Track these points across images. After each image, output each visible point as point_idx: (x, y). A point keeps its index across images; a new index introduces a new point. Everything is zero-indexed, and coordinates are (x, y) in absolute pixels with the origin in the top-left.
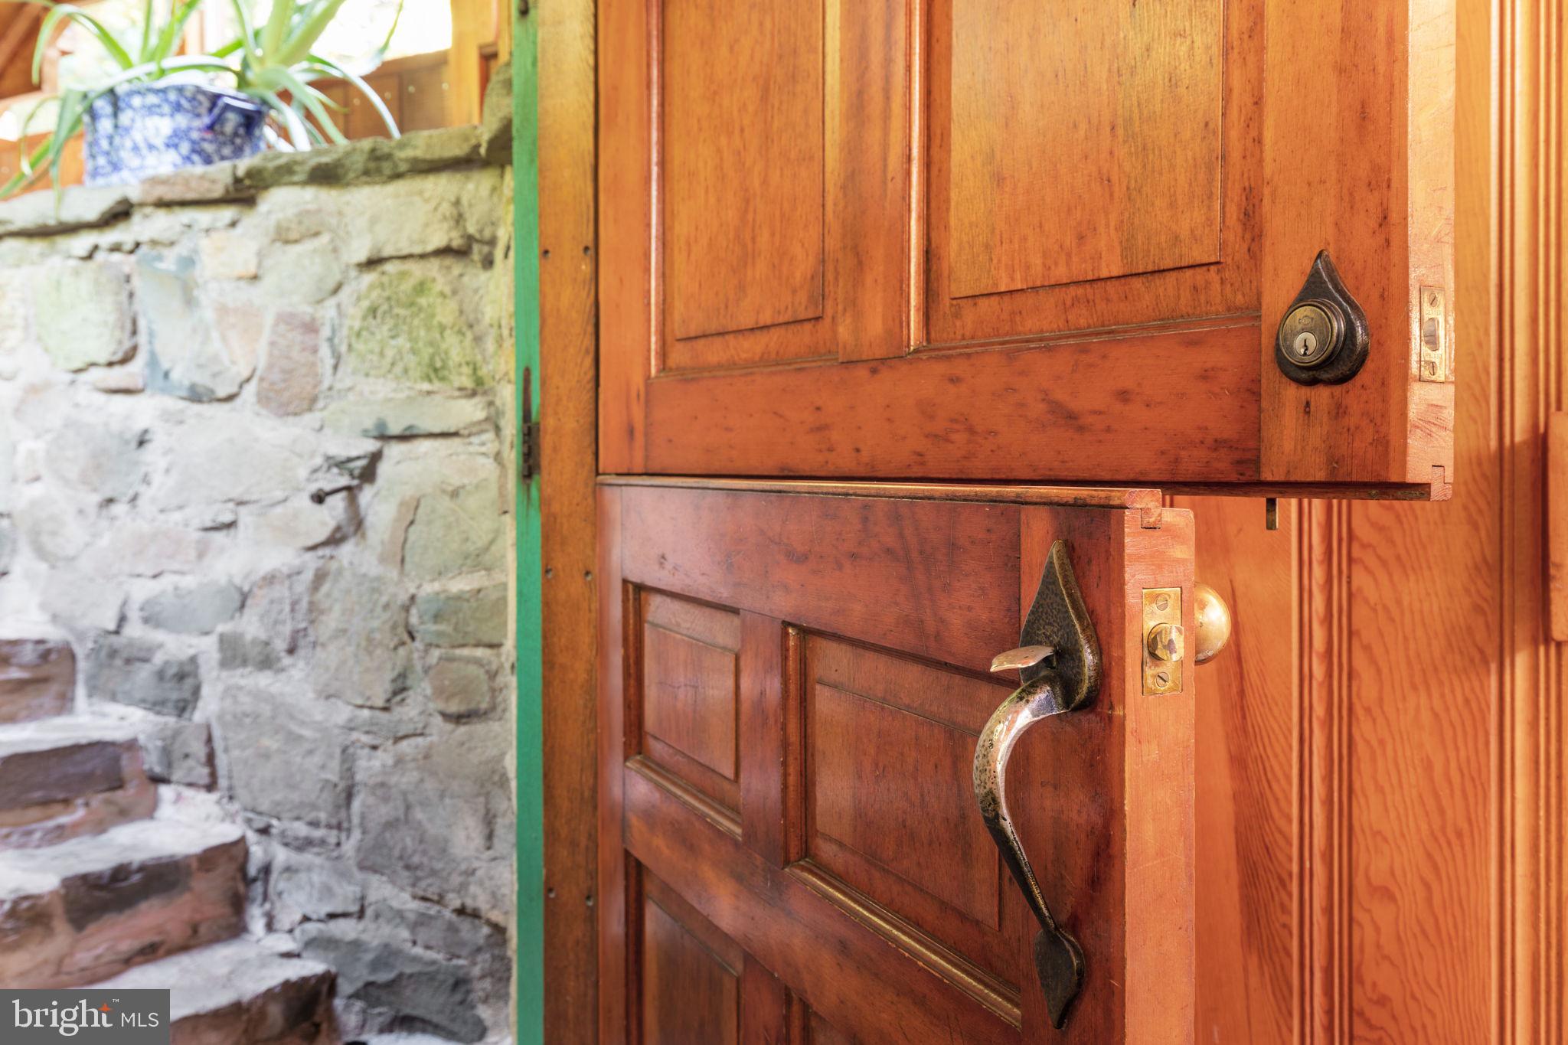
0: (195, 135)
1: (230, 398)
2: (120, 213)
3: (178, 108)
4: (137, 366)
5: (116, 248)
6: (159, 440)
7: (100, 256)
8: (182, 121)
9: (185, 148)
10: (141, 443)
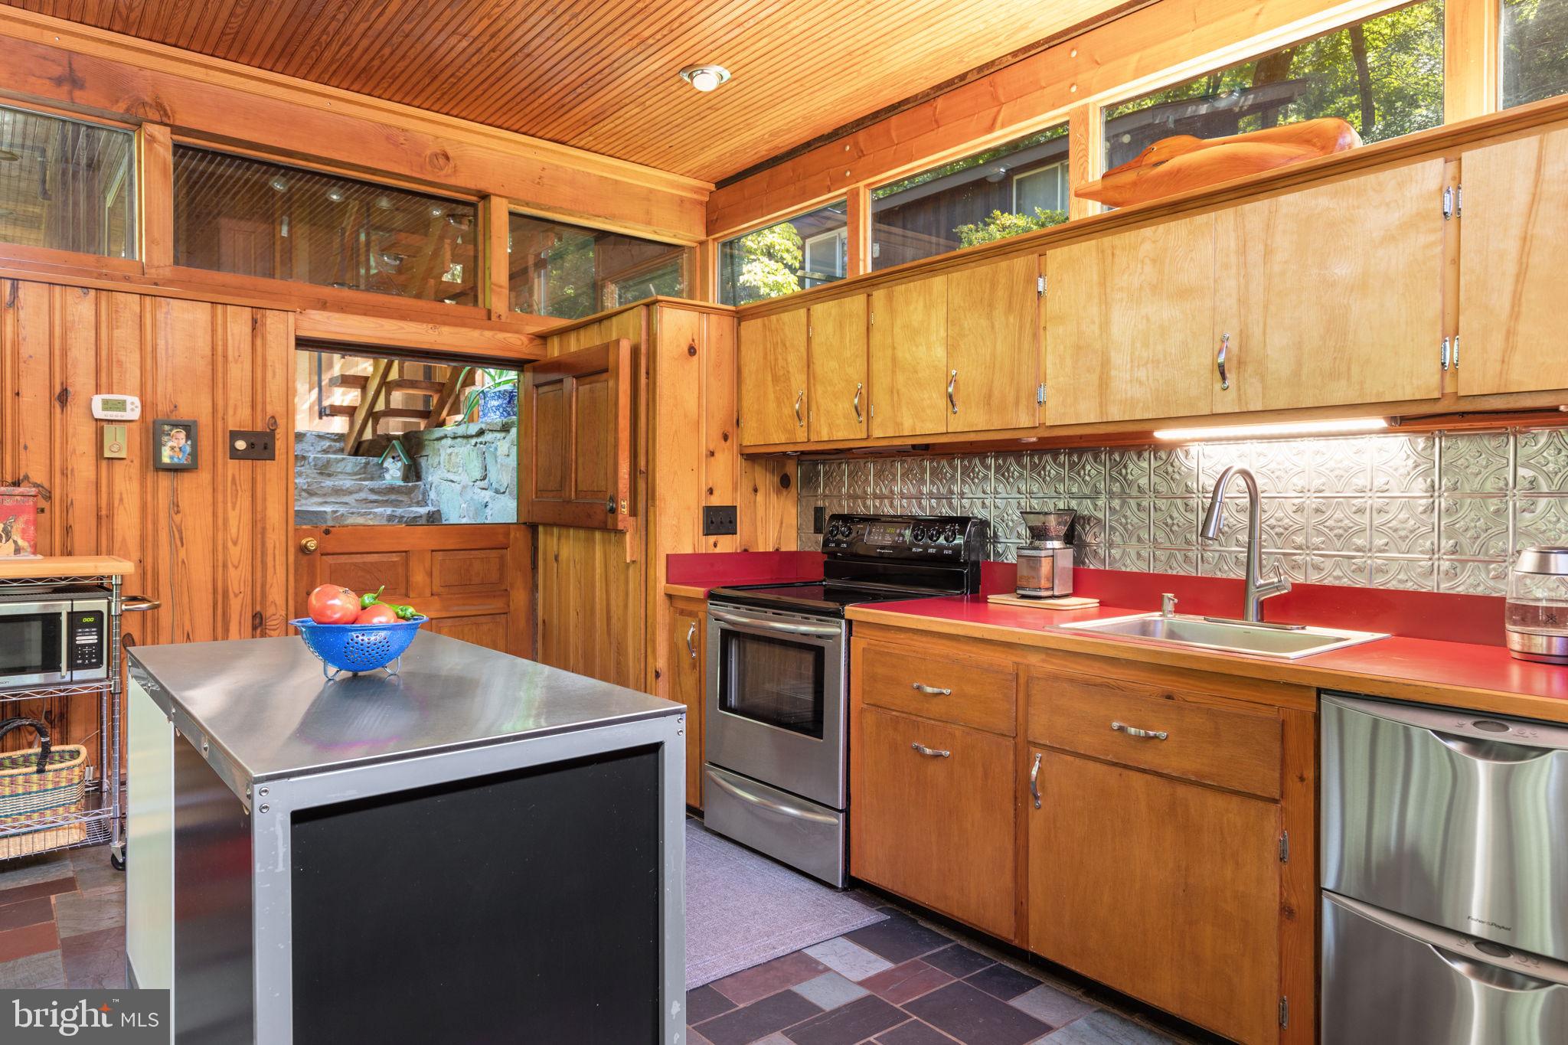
0: (504, 406)
1: (504, 493)
2: (481, 433)
3: (499, 397)
4: (486, 481)
5: (481, 443)
6: (490, 505)
7: (478, 445)
8: (500, 401)
9: (501, 410)
10: (486, 506)
